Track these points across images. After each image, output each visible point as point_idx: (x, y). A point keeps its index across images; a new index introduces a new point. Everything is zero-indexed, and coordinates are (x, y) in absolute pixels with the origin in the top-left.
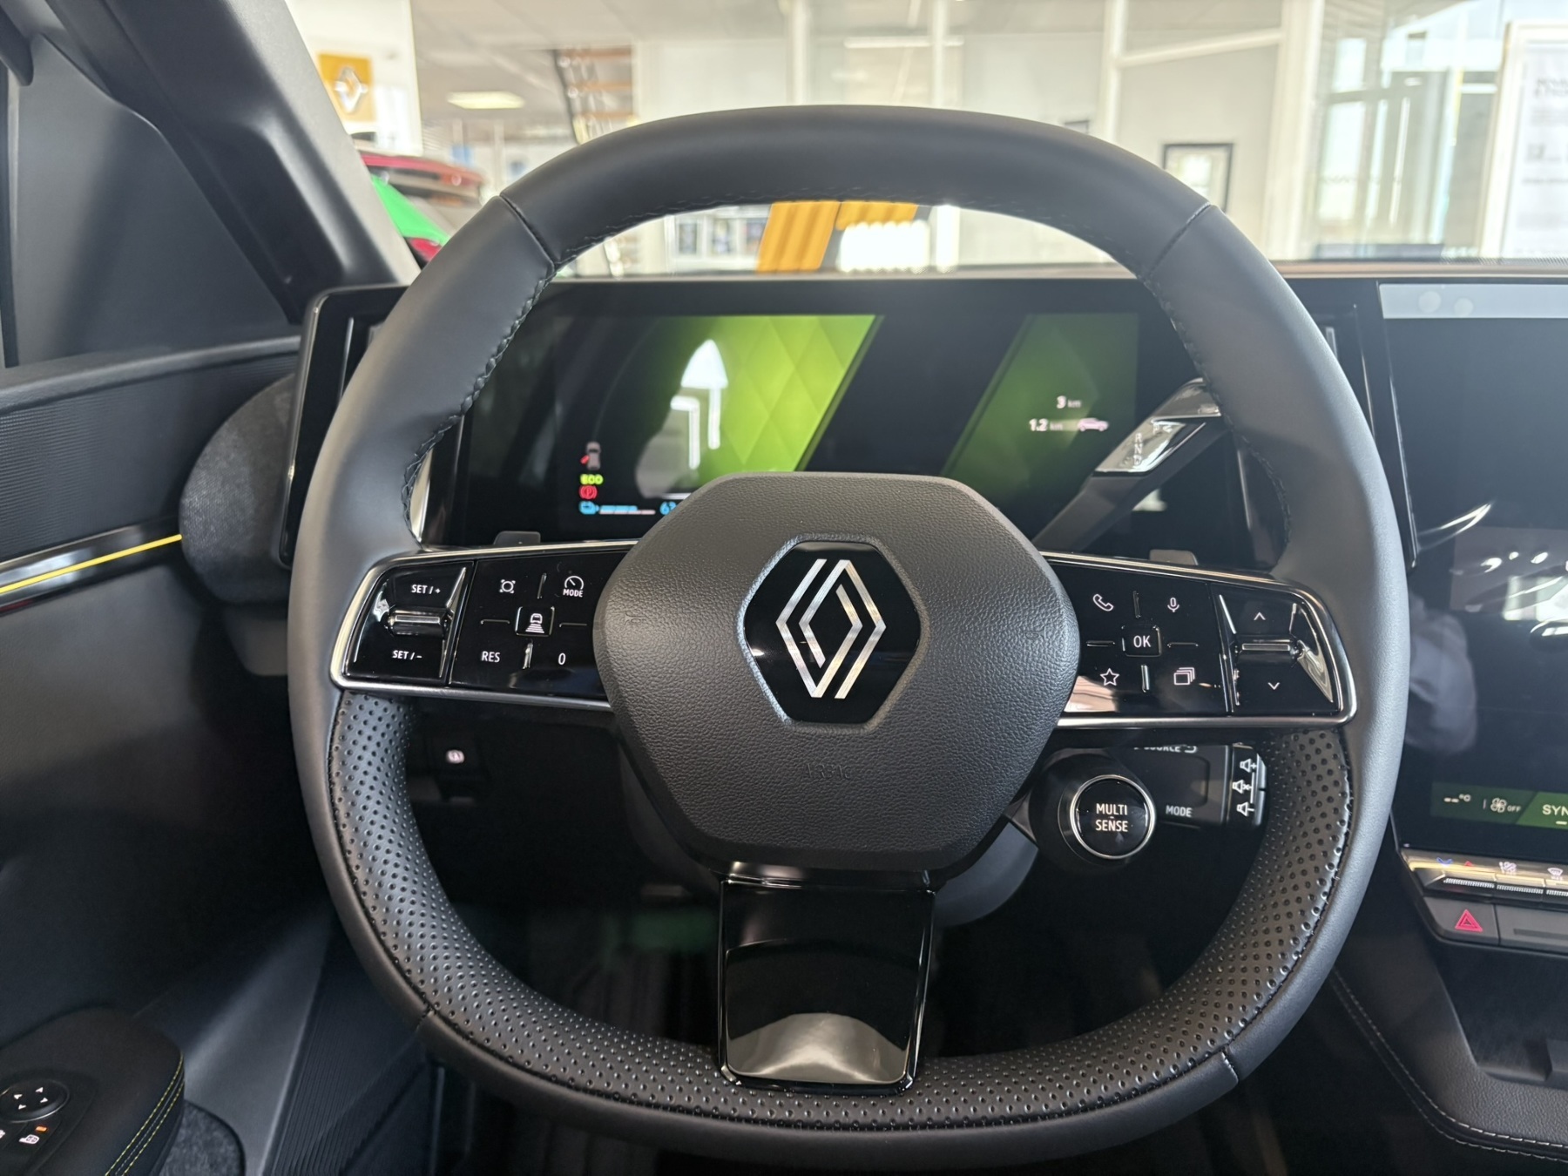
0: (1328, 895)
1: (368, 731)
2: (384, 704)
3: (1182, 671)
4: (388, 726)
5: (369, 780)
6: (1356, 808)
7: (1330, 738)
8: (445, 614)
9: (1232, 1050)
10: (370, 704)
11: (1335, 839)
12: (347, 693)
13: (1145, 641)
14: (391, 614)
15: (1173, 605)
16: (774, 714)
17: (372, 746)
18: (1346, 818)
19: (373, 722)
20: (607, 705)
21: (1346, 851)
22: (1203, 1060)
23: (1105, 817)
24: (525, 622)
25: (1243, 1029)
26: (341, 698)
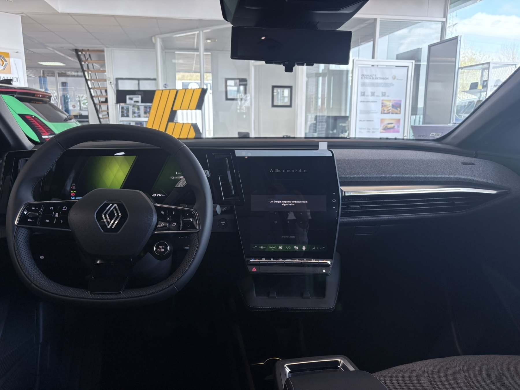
0: (193, 259)
1: (22, 234)
2: (25, 229)
3: (174, 224)
4: (26, 233)
5: (22, 243)
6: (199, 245)
7: (196, 234)
8: (39, 213)
9: (175, 284)
10: (23, 229)
11: (195, 250)
12: (18, 227)
13: (169, 219)
14: (28, 213)
15: (174, 213)
16: (101, 230)
17: (23, 237)
18: (197, 247)
19: (23, 232)
20: (71, 230)
21: (197, 252)
22: (170, 286)
23: (160, 248)
24: (55, 215)
25: (177, 281)
26: (17, 228)
